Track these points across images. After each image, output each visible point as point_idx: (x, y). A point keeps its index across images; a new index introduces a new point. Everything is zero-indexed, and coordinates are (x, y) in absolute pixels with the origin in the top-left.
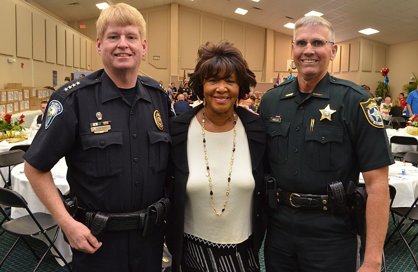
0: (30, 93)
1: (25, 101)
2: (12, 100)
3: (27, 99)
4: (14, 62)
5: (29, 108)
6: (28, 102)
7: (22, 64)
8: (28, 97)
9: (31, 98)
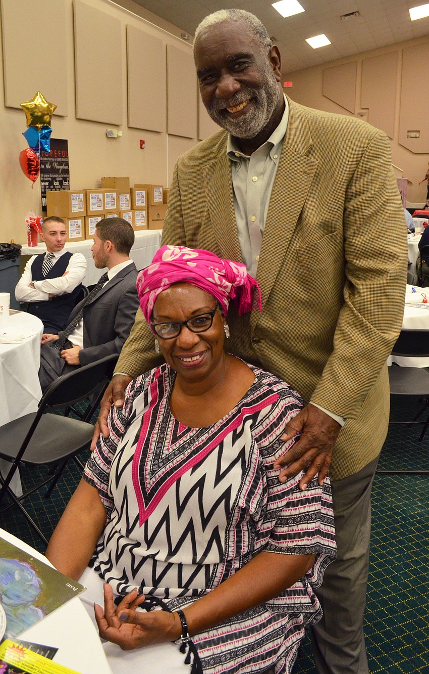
0: (149, 198)
1: (137, 213)
2: (101, 209)
3: (140, 208)
4: (119, 137)
5: (145, 224)
6: (144, 213)
7: (142, 142)
8: (144, 204)
9: (149, 206)
